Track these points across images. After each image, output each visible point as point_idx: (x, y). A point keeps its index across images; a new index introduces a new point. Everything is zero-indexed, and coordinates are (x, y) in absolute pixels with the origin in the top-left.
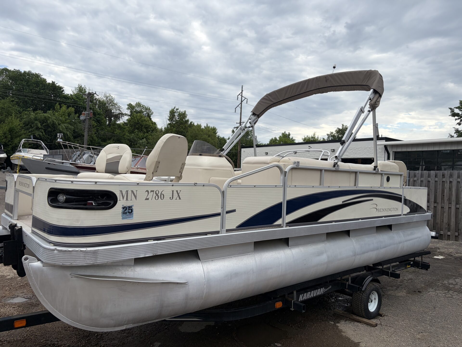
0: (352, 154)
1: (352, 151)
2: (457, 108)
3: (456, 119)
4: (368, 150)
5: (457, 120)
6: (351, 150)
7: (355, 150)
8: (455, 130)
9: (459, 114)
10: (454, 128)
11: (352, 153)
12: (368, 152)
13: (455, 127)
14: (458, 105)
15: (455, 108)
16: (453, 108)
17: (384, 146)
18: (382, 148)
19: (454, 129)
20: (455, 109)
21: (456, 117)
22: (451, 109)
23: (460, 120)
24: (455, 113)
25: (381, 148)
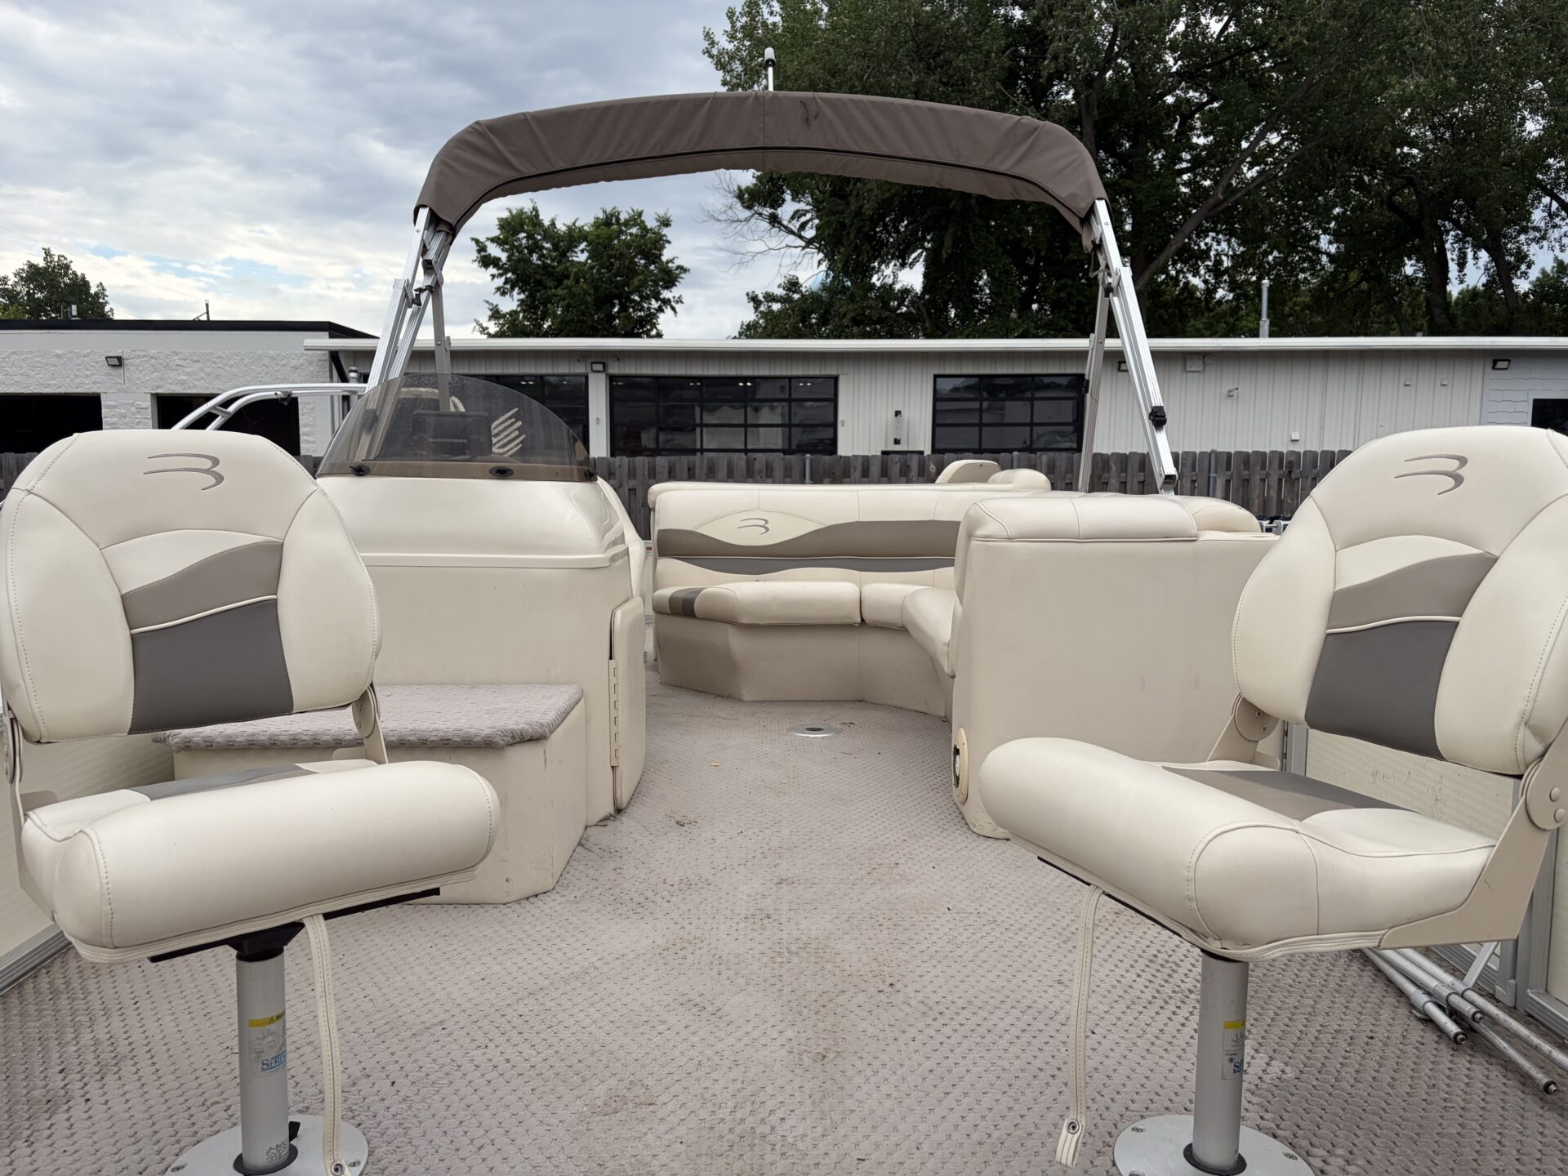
0: (202, 378)
1: (198, 365)
2: (493, 240)
3: (493, 276)
4: (267, 367)
5: (496, 279)
6: (197, 361)
7: (214, 362)
8: (491, 310)
9: (499, 259)
10: (487, 302)
11: (203, 375)
12: (267, 373)
13: (491, 301)
14: (496, 232)
15: (488, 239)
16: (482, 239)
17: (327, 352)
18: (320, 360)
19: (487, 306)
20: (488, 244)
21: (492, 270)
22: (477, 241)
23: (503, 279)
24: (490, 255)
25: (315, 359)
